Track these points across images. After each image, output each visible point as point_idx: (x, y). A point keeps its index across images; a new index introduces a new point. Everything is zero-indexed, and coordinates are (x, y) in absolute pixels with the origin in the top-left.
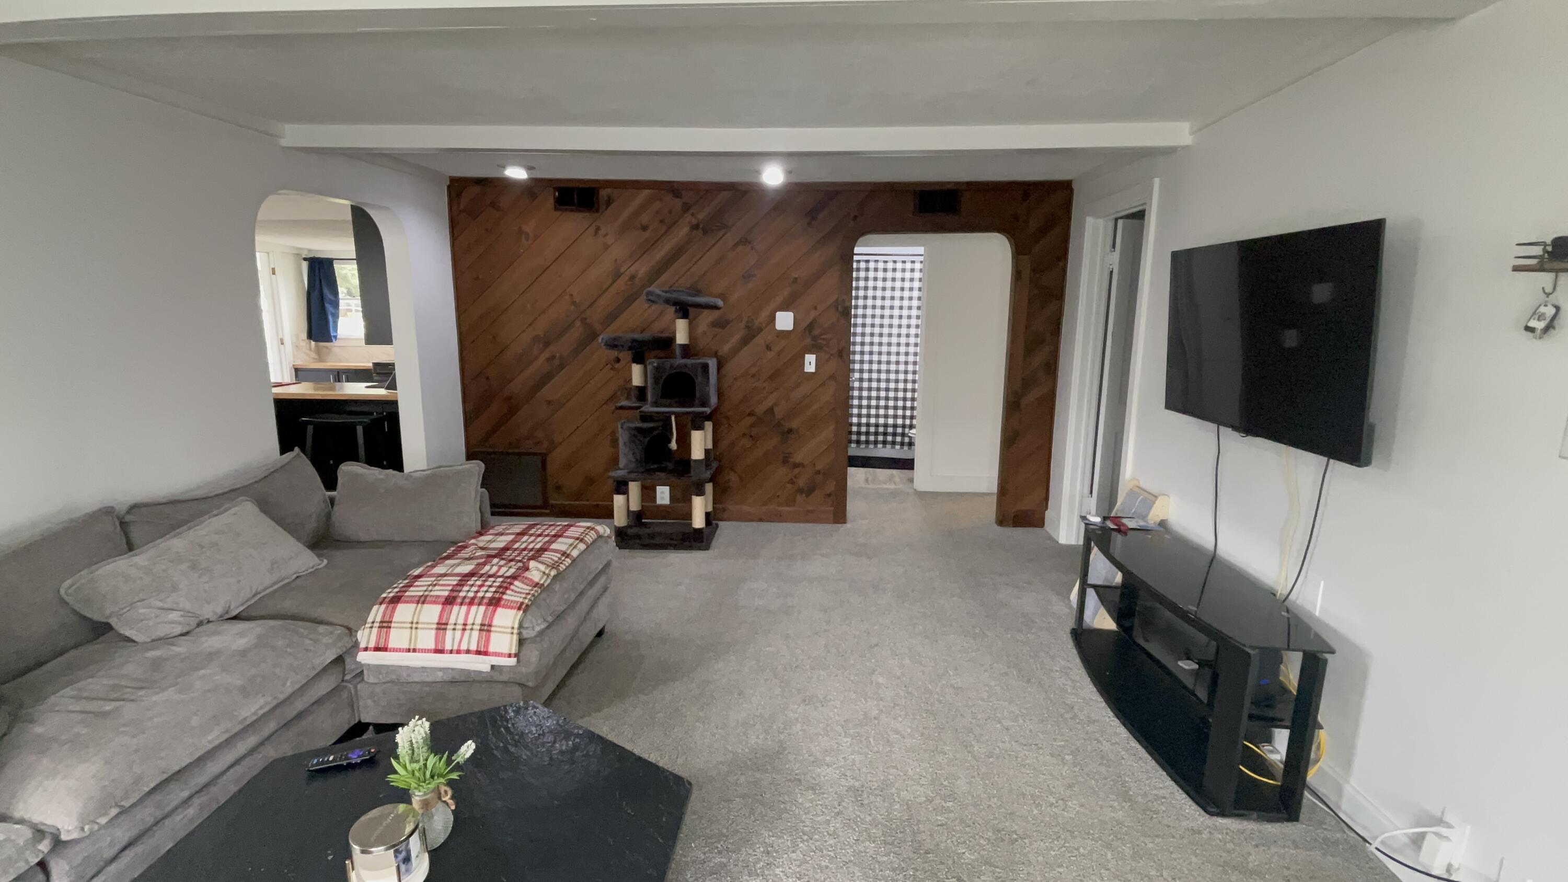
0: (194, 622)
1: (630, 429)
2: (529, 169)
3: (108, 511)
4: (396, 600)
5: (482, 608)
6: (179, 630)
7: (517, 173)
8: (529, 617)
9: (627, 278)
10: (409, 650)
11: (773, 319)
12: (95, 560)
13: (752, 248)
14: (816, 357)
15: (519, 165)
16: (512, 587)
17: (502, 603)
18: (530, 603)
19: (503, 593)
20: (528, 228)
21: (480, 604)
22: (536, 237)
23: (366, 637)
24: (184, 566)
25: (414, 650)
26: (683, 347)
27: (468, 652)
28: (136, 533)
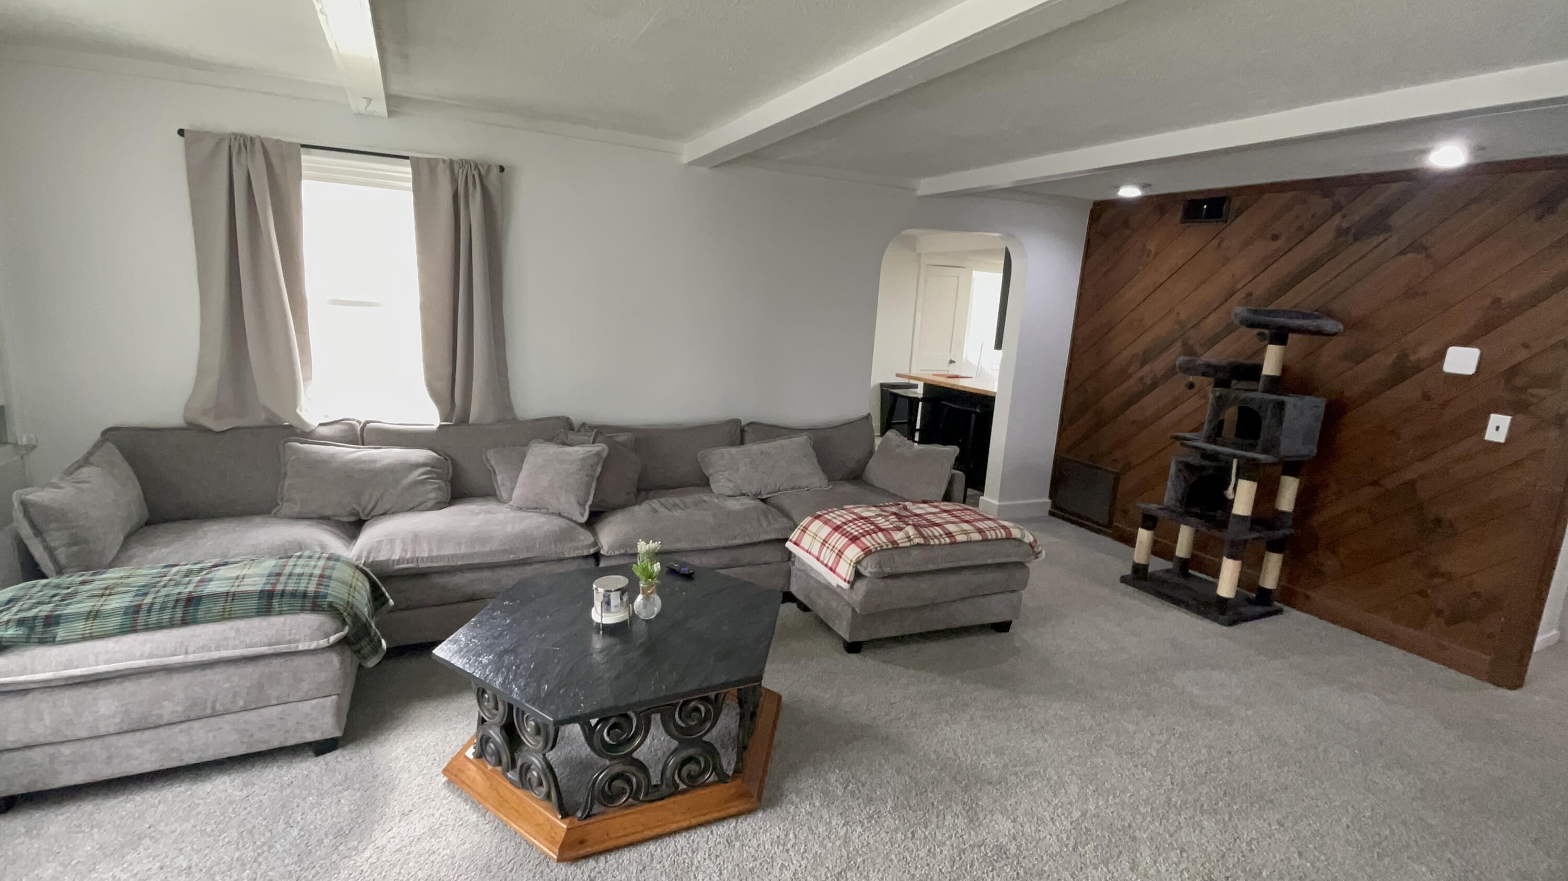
0: (738, 492)
1: (1180, 462)
2: (1144, 186)
3: (738, 421)
4: (818, 517)
5: (847, 539)
6: (730, 493)
7: (1130, 192)
8: (868, 558)
9: (1243, 295)
10: (807, 551)
11: (1441, 356)
12: (719, 445)
13: (1427, 256)
14: (1512, 420)
15: (1134, 184)
16: (874, 535)
17: (858, 541)
18: (873, 550)
19: (864, 536)
20: (1152, 247)
21: (847, 537)
22: (1157, 254)
23: (794, 536)
24: (747, 460)
25: (810, 553)
26: (1271, 379)
27: (826, 565)
28: (747, 437)
